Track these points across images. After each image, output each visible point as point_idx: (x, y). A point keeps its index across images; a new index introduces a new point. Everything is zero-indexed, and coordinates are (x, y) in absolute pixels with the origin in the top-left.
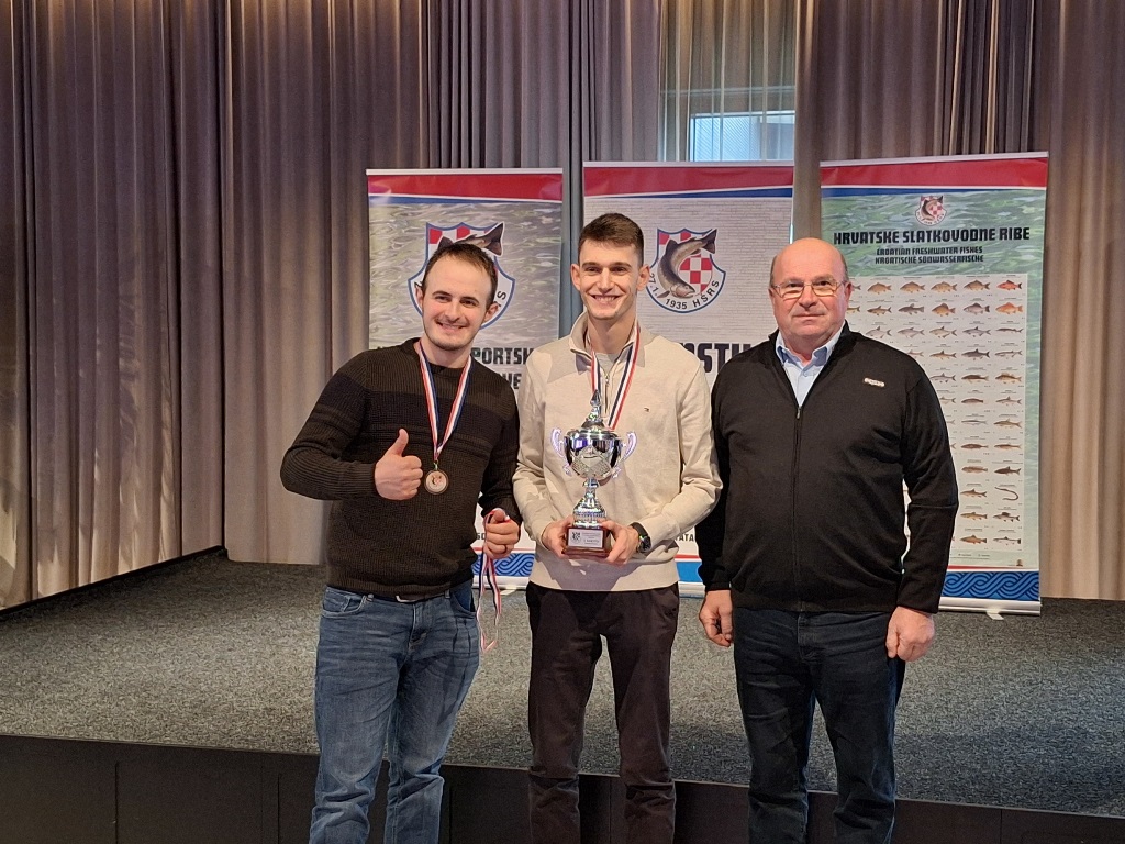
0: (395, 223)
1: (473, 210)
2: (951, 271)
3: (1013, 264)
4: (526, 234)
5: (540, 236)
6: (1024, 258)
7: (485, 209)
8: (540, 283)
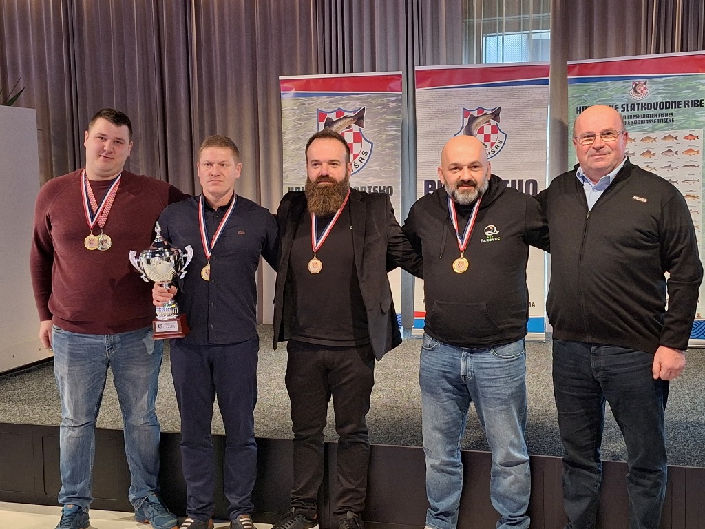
0: (297, 109)
1: (346, 100)
2: (653, 129)
3: (693, 123)
4: (379, 114)
5: (388, 114)
6: (700, 119)
7: (354, 99)
8: (388, 145)
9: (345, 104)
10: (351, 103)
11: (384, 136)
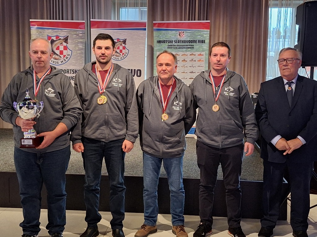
0: (38, 34)
2: (186, 51)
3: (201, 49)
4: (75, 38)
5: (79, 39)
6: (204, 48)
7: (64, 31)
8: (79, 52)
9: (60, 33)
10: (63, 33)
11: (77, 48)
